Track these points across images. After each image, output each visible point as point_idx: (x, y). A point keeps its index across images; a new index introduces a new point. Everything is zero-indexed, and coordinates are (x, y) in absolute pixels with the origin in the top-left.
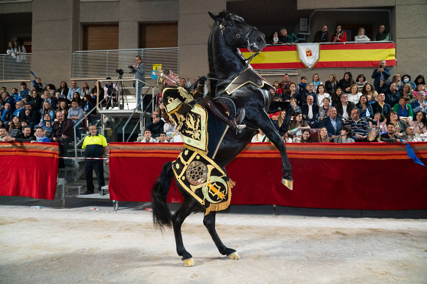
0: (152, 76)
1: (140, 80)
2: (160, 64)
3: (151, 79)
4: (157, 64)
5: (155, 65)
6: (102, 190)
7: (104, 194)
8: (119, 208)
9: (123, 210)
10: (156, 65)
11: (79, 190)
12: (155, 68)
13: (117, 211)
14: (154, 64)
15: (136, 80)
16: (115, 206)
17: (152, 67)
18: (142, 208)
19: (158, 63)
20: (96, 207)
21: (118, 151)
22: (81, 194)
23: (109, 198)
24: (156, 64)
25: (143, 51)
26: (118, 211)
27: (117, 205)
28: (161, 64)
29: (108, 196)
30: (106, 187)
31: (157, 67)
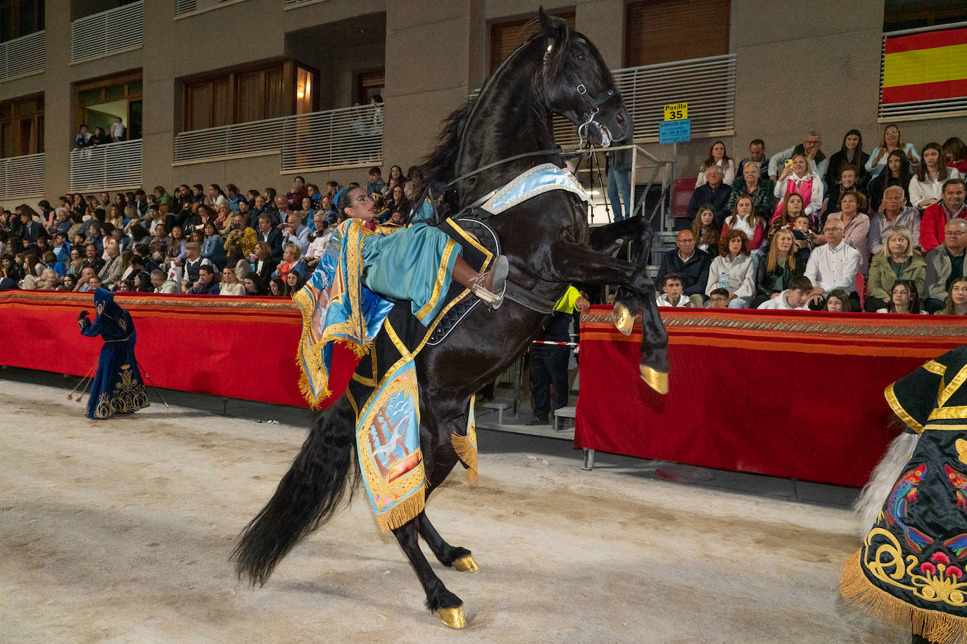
0: (661, 135)
1: (640, 148)
2: (683, 104)
3: (658, 142)
4: (675, 105)
5: (670, 105)
6: (556, 418)
7: (560, 428)
8: (597, 464)
9: (605, 469)
10: (673, 105)
11: (501, 411)
12: (670, 116)
13: (590, 470)
14: (668, 103)
15: (632, 149)
16: (587, 459)
17: (663, 112)
18: (654, 470)
19: (679, 100)
20: (540, 457)
21: (602, 327)
22: (505, 422)
23: (573, 439)
24: (672, 103)
25: (636, 73)
26: (594, 472)
27: (591, 457)
28: (686, 104)
29: (570, 433)
30: (569, 412)
31: (676, 111)
